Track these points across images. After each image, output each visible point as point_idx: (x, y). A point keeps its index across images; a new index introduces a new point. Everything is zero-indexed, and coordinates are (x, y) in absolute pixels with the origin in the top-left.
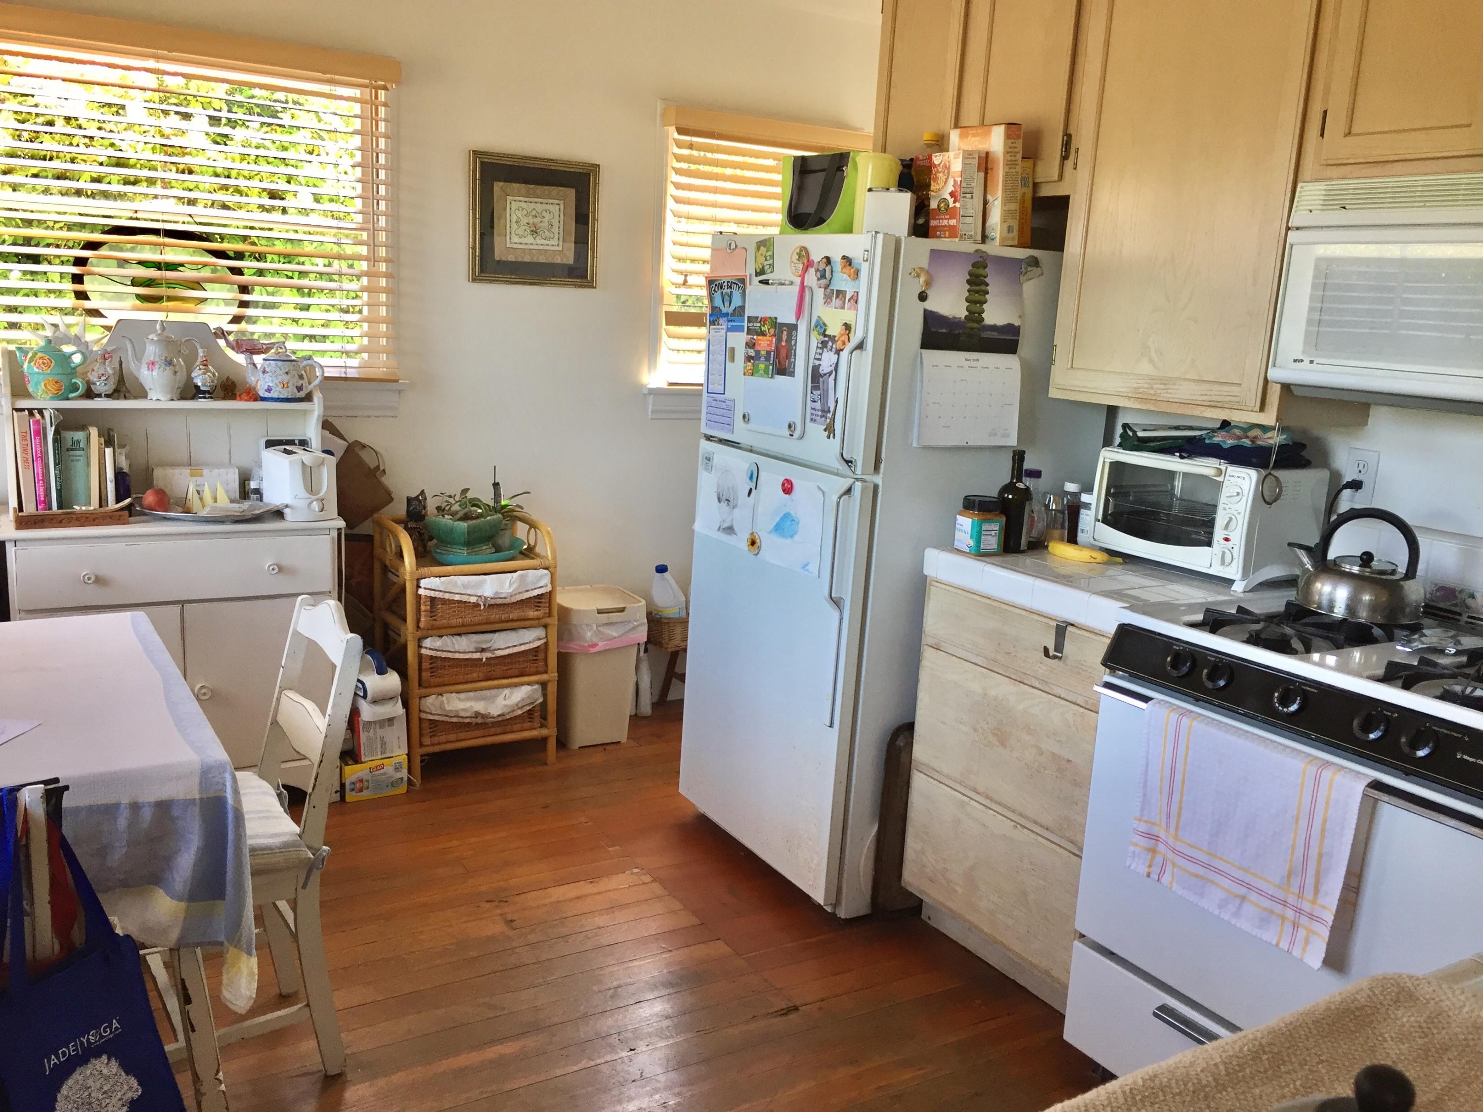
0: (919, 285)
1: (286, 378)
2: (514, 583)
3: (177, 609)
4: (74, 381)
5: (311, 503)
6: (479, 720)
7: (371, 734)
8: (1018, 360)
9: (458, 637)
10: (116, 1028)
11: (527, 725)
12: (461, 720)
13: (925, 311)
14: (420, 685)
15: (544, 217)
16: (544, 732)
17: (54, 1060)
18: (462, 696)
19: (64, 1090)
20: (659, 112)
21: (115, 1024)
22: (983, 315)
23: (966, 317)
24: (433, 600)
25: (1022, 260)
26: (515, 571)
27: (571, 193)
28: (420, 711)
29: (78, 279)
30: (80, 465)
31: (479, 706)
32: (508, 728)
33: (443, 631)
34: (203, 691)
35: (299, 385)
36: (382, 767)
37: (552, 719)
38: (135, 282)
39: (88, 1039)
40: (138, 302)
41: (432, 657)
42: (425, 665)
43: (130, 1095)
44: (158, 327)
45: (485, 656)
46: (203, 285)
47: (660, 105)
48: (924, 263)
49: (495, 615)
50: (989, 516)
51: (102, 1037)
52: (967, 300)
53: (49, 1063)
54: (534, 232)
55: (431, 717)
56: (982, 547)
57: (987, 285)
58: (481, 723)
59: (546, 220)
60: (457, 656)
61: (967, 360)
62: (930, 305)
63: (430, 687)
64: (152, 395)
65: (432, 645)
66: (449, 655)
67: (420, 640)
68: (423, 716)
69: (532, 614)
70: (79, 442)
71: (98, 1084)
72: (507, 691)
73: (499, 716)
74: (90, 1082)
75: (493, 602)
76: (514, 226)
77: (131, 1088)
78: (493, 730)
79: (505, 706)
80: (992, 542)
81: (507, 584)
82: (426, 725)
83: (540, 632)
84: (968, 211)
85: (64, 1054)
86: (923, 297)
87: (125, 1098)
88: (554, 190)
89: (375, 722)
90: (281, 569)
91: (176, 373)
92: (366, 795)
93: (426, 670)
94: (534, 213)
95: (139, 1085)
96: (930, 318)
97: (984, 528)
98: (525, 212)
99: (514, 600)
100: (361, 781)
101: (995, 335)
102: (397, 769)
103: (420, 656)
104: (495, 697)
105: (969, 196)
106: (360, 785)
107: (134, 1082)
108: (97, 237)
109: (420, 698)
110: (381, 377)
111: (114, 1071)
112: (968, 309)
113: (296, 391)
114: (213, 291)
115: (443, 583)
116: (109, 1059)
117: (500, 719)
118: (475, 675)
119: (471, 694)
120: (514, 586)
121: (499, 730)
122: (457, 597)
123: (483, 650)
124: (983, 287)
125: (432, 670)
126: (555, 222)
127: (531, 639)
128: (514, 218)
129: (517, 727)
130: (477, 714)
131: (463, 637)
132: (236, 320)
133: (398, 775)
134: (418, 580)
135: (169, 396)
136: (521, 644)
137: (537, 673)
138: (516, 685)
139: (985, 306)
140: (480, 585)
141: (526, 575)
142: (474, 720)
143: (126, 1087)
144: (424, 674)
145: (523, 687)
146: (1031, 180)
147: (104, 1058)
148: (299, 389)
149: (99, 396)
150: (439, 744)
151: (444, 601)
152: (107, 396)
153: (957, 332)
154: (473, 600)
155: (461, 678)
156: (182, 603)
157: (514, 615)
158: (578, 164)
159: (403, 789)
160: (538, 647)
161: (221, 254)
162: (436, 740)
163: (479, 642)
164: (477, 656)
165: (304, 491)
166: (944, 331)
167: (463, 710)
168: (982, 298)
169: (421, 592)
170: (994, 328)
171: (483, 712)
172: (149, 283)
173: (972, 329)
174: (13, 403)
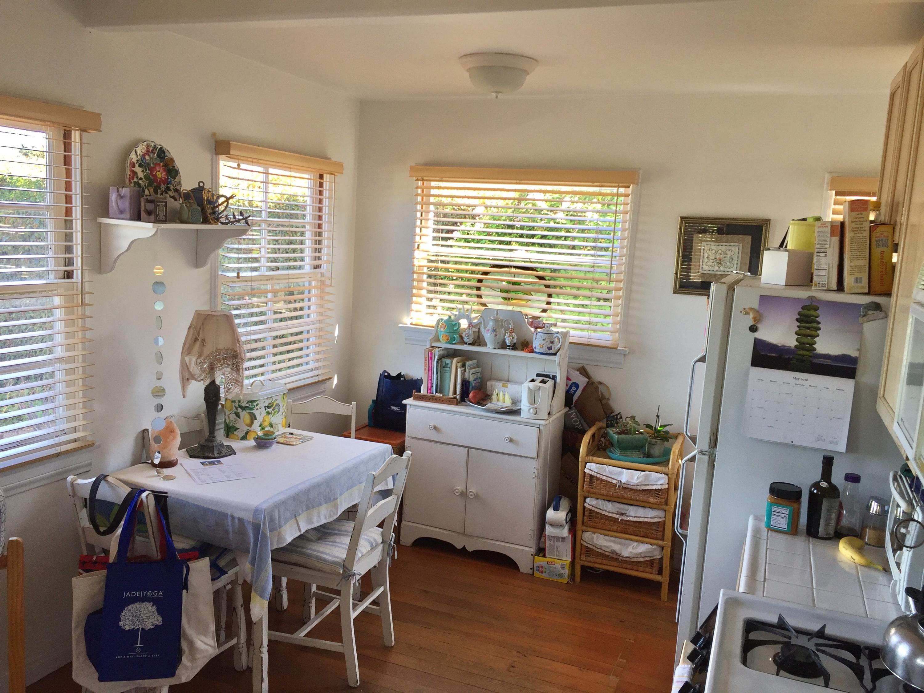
0: (749, 321)
1: (543, 342)
2: (640, 477)
3: (466, 450)
4: (455, 336)
5: (530, 409)
6: (615, 556)
7: (552, 543)
8: (854, 383)
9: (607, 502)
10: (161, 595)
11: (648, 570)
12: (603, 552)
13: (755, 339)
14: (583, 524)
15: (727, 254)
16: (658, 578)
17: (128, 594)
18: (607, 538)
19: (129, 607)
20: (826, 181)
21: (161, 593)
22: (815, 346)
23: (796, 346)
24: (591, 476)
25: (862, 305)
26: (644, 471)
27: (748, 239)
28: (581, 539)
29: (478, 289)
30: (447, 375)
31: (616, 547)
32: (635, 568)
33: (599, 496)
34: (471, 493)
35: (549, 346)
36: (554, 563)
37: (666, 572)
38: (502, 291)
39: (146, 594)
40: (502, 300)
41: (591, 510)
42: (587, 513)
43: (156, 622)
44: (495, 312)
45: (621, 518)
46: (532, 293)
47: (827, 177)
48: (755, 304)
49: (628, 495)
50: (780, 501)
51: (153, 595)
52: (797, 333)
53: (126, 594)
54: (720, 263)
55: (587, 545)
56: (772, 523)
57: (819, 323)
58: (615, 557)
59: (728, 256)
60: (604, 513)
61: (794, 378)
62: (759, 335)
63: (587, 526)
64: (488, 346)
65: (590, 502)
66: (600, 511)
67: (585, 498)
68: (582, 542)
69: (651, 500)
70: (448, 364)
71: (145, 612)
72: (635, 544)
73: (627, 557)
74: (142, 610)
75: (625, 486)
76: (706, 260)
77: (158, 620)
78: (625, 565)
79: (631, 552)
80: (782, 523)
81: (636, 478)
82: (583, 548)
83: (661, 513)
84: (822, 266)
85: (133, 594)
86: (753, 329)
87: (154, 623)
88: (736, 237)
89: (554, 537)
90: (511, 440)
91: (496, 335)
92: (544, 576)
93: (587, 516)
94: (720, 252)
95: (162, 620)
96: (758, 344)
97: (773, 509)
98: (714, 251)
99: (639, 488)
100: (542, 567)
101: (828, 362)
102: (563, 567)
103: (584, 507)
104: (630, 545)
105: (823, 254)
106: (541, 569)
107: (160, 619)
108: (487, 269)
109: (583, 532)
110: (609, 346)
111: (153, 610)
112: (797, 340)
113: (547, 349)
114: (535, 296)
115: (597, 468)
116: (153, 605)
117: (628, 559)
118: (616, 528)
119: (612, 539)
120: (640, 480)
121: (629, 566)
122: (604, 478)
123: (622, 514)
124: (815, 325)
125: (590, 517)
126: (735, 258)
127: (653, 516)
128: (706, 255)
129: (641, 569)
130: (613, 552)
131: (610, 503)
132: (544, 311)
133: (562, 571)
134: (586, 463)
135: (493, 347)
136: (645, 517)
137: (656, 539)
138: (643, 542)
139: (816, 339)
140: (620, 474)
141: (650, 475)
142: (611, 555)
143: (156, 619)
144: (585, 518)
145: (646, 545)
146: (890, 242)
147: (151, 604)
148: (550, 348)
149: (466, 343)
150: (590, 562)
151: (598, 479)
152: (470, 344)
153: (787, 357)
154: (614, 482)
155: (607, 527)
156: (469, 448)
157: (641, 497)
158: (753, 220)
159: (565, 580)
160: (659, 522)
161: (541, 278)
162: (589, 559)
163: (620, 509)
164: (617, 516)
165: (528, 403)
166: (773, 355)
167: (606, 547)
168: (813, 333)
169: (586, 470)
170: (827, 357)
171: (618, 551)
172: (507, 291)
173: (803, 355)
174: (431, 344)
